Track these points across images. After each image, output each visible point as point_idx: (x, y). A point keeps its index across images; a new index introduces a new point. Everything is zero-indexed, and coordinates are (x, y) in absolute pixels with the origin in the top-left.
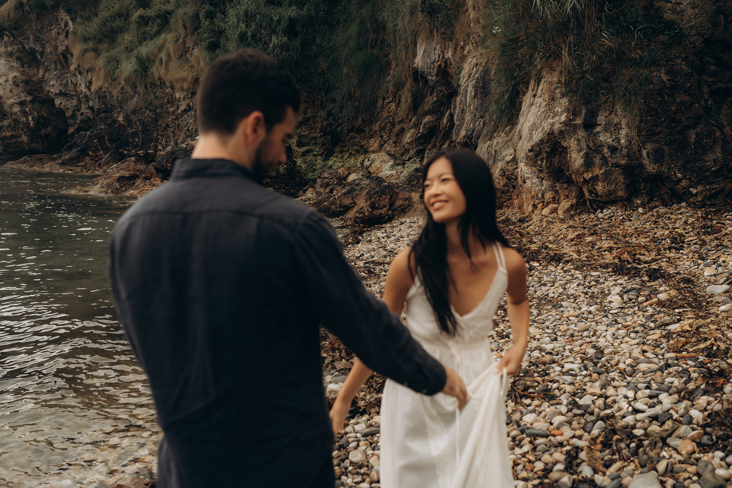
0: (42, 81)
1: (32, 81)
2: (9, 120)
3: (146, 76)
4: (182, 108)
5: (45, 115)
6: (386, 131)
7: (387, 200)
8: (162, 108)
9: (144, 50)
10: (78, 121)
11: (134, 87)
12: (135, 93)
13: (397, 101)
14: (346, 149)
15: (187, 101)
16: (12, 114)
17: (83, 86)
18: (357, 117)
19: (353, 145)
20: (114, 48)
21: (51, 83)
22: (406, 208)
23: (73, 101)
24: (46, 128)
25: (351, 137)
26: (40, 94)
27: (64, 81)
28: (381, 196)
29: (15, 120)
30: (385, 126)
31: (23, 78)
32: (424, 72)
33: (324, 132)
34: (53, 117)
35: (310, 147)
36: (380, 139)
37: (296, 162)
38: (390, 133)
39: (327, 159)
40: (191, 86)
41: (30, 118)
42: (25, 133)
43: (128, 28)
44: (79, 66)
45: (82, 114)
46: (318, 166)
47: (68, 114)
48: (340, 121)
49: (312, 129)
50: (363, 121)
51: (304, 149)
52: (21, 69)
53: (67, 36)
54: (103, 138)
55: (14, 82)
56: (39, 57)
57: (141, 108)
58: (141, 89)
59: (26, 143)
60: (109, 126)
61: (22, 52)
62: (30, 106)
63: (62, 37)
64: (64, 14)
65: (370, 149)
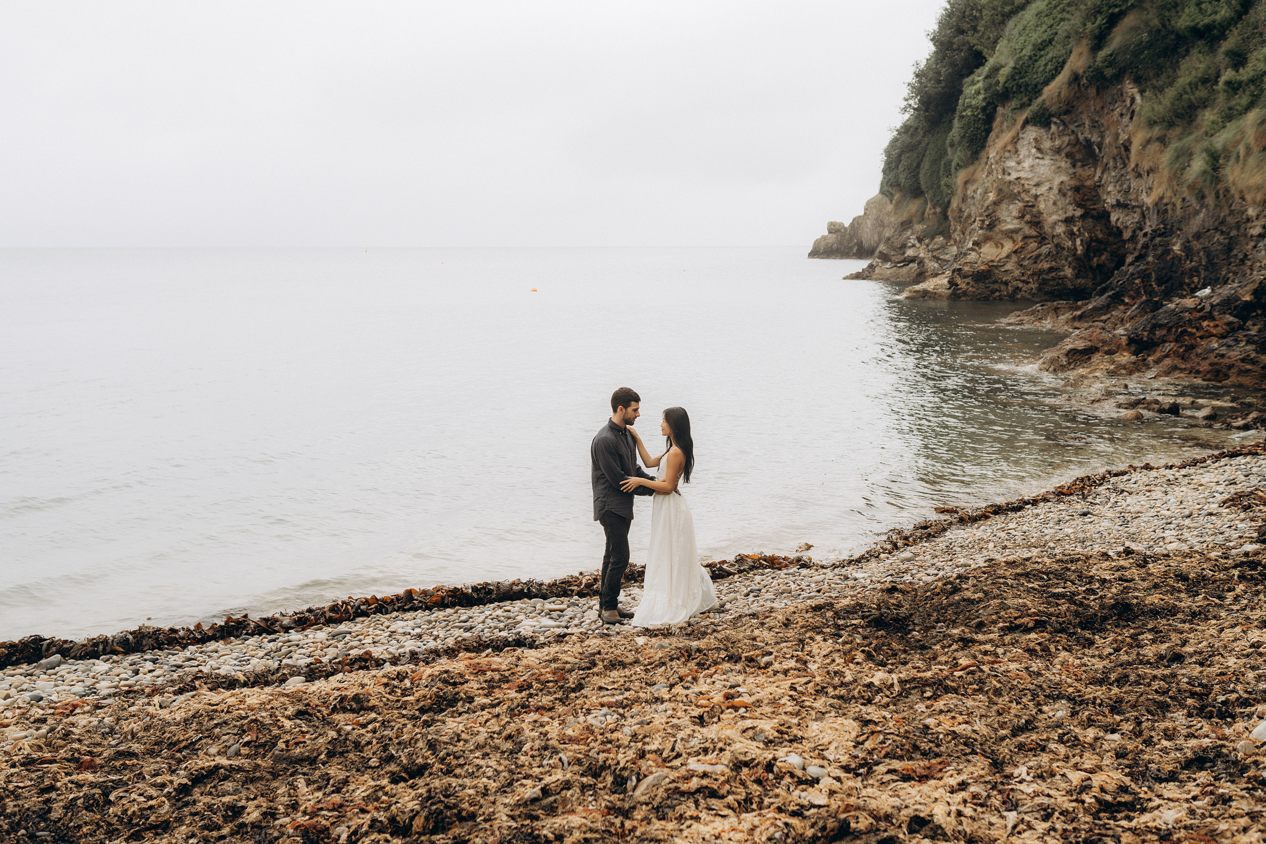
0: (1099, 186)
1: (1085, 186)
2: (1049, 246)
3: (1218, 179)
5: (1100, 236)
9: (1220, 140)
10: (1139, 246)
11: (1202, 197)
12: (1202, 206)
16: (1053, 236)
17: (1144, 192)
20: (1190, 134)
21: (1109, 189)
23: (1135, 215)
24: (1100, 256)
26: (1094, 204)
27: (1125, 186)
29: (1057, 246)
31: (1073, 183)
34: (1111, 239)
41: (1078, 242)
42: (1070, 264)
43: (1215, 100)
44: (1137, 165)
45: (1145, 235)
47: (1127, 235)
52: (1071, 171)
53: (1131, 118)
54: (1149, 276)
55: (1060, 191)
56: (1097, 151)
57: (1208, 230)
58: (1210, 200)
59: (1069, 279)
60: (1159, 257)
61: (1075, 145)
62: (1079, 224)
63: (1126, 120)
64: (1130, 86)
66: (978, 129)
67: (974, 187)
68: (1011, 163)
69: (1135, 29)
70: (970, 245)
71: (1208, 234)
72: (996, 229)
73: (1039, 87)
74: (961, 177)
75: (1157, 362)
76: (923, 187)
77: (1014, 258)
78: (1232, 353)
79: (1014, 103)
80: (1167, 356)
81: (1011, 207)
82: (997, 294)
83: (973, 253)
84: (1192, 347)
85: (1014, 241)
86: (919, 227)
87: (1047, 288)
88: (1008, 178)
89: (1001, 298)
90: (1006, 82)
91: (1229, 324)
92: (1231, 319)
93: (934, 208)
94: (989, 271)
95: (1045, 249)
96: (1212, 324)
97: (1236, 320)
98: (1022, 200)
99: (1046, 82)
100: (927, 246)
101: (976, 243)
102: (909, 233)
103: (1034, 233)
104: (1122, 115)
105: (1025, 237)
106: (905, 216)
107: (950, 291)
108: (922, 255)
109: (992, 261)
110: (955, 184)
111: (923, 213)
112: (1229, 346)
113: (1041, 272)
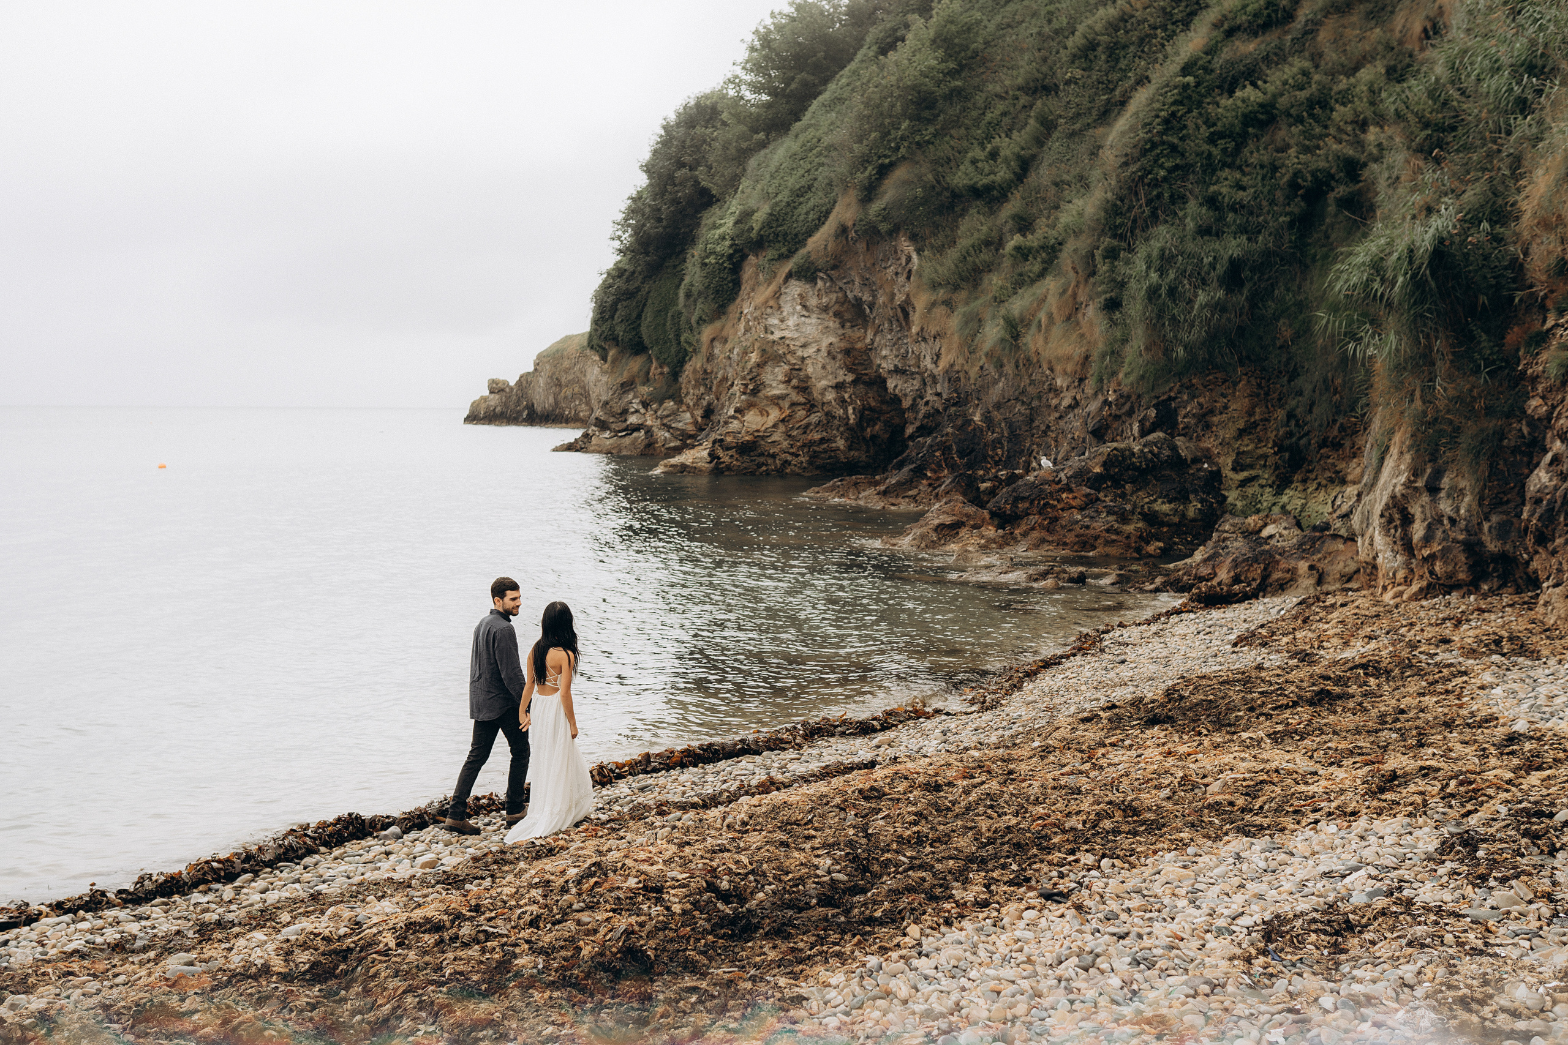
0: (871, 349)
1: (856, 349)
2: (819, 414)
3: (1018, 347)
4: (1067, 402)
5: (873, 404)
7: (1260, 571)
8: (1040, 398)
9: (1017, 305)
10: (920, 416)
11: (1000, 365)
12: (1001, 375)
14: (1313, 476)
15: (1072, 393)
16: (823, 404)
17: (928, 358)
18: (1335, 421)
19: (1324, 470)
20: (976, 298)
21: (884, 353)
22: (1286, 583)
23: (915, 382)
24: (874, 426)
25: (1322, 457)
26: (866, 370)
27: (902, 351)
29: (827, 414)
31: (843, 345)
33: (1280, 447)
34: (884, 407)
35: (1253, 472)
37: (1225, 498)
39: (1279, 492)
40: (1079, 368)
41: (850, 410)
42: (842, 434)
43: (999, 264)
44: (922, 329)
45: (927, 403)
46: (1265, 504)
47: (906, 403)
48: (1306, 429)
49: (1260, 441)
50: (1342, 428)
51: (1245, 474)
52: (841, 332)
53: (908, 278)
54: (949, 448)
55: (829, 353)
56: (868, 311)
57: (1009, 400)
58: (1009, 369)
59: (842, 451)
60: (960, 428)
61: (843, 304)
62: (850, 390)
63: (902, 279)
64: (906, 244)
65: (1350, 478)
66: (724, 279)
67: (728, 346)
68: (774, 321)
69: (907, 183)
70: (731, 412)
71: (1009, 404)
72: (760, 394)
73: (801, 237)
74: (707, 333)
75: (1024, 535)
76: (647, 341)
77: (782, 428)
78: (1095, 524)
79: (771, 253)
80: (1033, 529)
81: (777, 370)
82: (764, 468)
83: (736, 422)
84: (1056, 519)
85: (781, 409)
86: (644, 390)
87: (819, 462)
88: (771, 337)
89: (767, 473)
90: (761, 230)
91: (1087, 495)
92: (1088, 490)
93: (661, 367)
94: (754, 442)
95: (814, 418)
96: (1070, 496)
97: (1093, 492)
98: (788, 363)
99: (810, 233)
100: (656, 412)
101: (737, 410)
102: (631, 396)
103: (802, 400)
104: (897, 274)
105: (793, 404)
106: (625, 376)
107: (712, 465)
108: (649, 423)
109: (758, 431)
110: (698, 341)
111: (648, 373)
112: (1092, 518)
113: (812, 443)
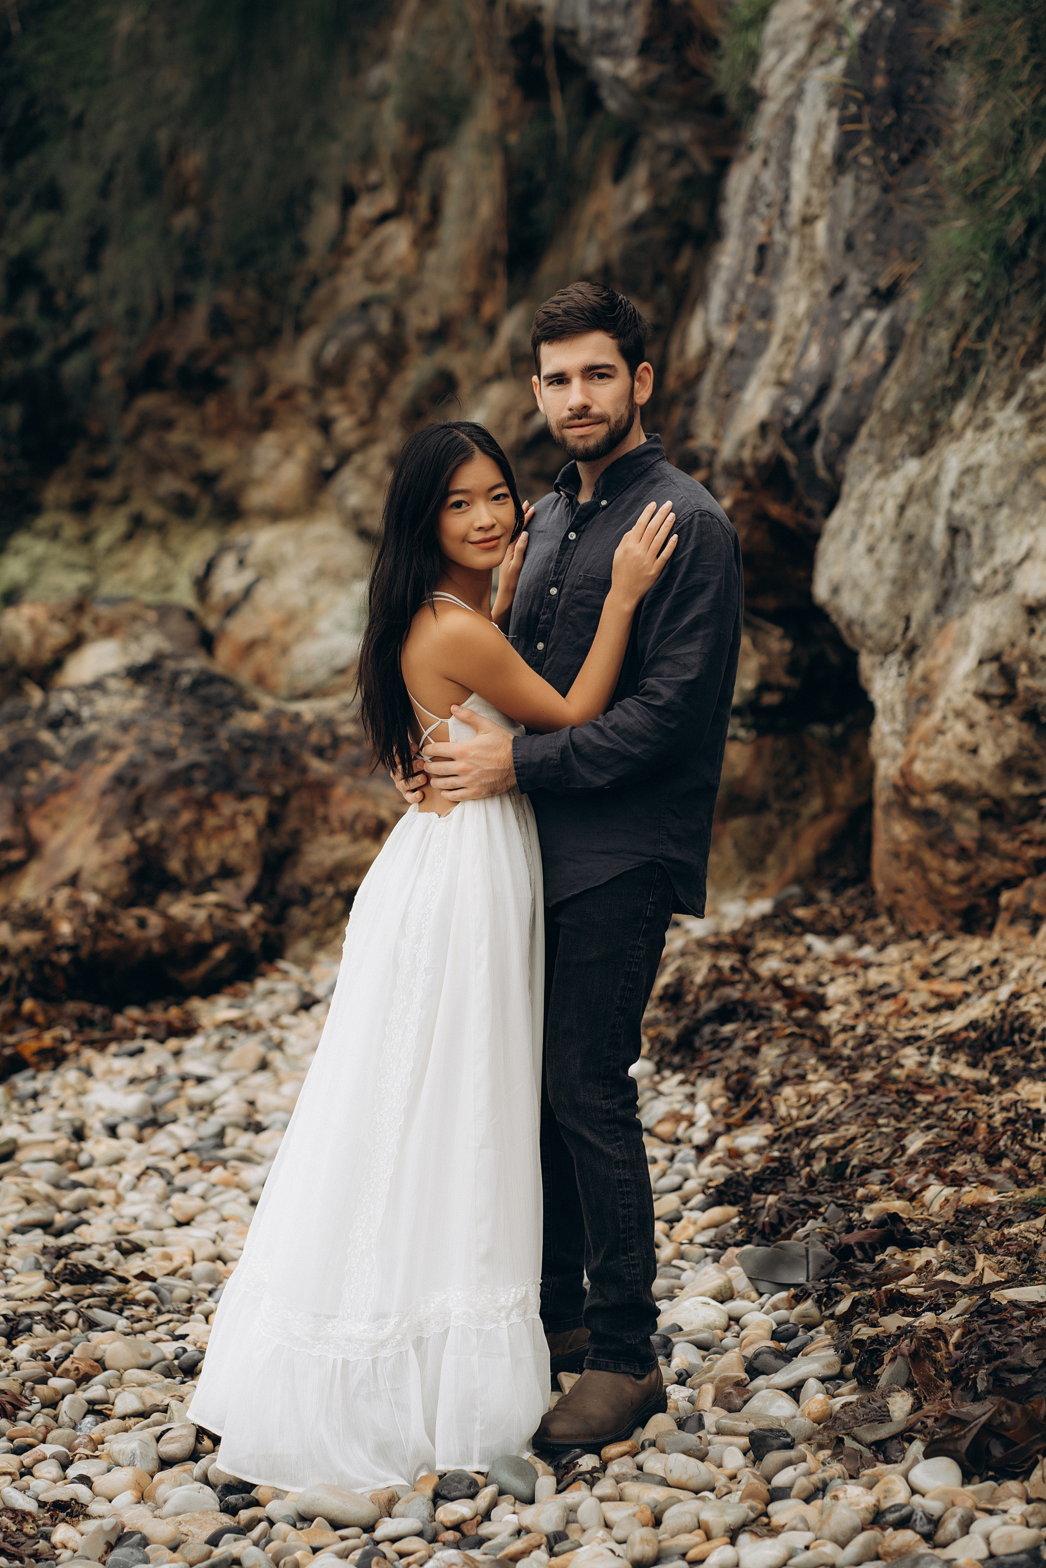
6: (353, 389)
7: (248, 832)
13: (423, 213)
14: (111, 489)
19: (155, 468)
25: (145, 423)
28: (207, 804)
30: (346, 360)
32: (573, 33)
36: (315, 438)
38: (374, 406)
48: (81, 322)
50: (220, 323)
65: (256, 497)
